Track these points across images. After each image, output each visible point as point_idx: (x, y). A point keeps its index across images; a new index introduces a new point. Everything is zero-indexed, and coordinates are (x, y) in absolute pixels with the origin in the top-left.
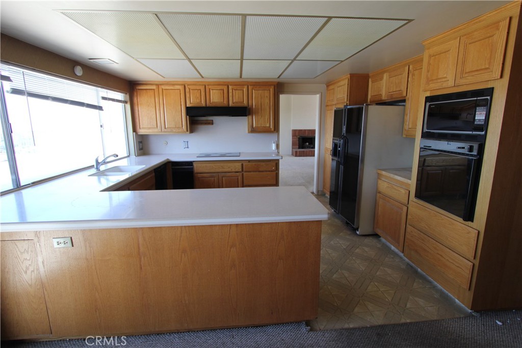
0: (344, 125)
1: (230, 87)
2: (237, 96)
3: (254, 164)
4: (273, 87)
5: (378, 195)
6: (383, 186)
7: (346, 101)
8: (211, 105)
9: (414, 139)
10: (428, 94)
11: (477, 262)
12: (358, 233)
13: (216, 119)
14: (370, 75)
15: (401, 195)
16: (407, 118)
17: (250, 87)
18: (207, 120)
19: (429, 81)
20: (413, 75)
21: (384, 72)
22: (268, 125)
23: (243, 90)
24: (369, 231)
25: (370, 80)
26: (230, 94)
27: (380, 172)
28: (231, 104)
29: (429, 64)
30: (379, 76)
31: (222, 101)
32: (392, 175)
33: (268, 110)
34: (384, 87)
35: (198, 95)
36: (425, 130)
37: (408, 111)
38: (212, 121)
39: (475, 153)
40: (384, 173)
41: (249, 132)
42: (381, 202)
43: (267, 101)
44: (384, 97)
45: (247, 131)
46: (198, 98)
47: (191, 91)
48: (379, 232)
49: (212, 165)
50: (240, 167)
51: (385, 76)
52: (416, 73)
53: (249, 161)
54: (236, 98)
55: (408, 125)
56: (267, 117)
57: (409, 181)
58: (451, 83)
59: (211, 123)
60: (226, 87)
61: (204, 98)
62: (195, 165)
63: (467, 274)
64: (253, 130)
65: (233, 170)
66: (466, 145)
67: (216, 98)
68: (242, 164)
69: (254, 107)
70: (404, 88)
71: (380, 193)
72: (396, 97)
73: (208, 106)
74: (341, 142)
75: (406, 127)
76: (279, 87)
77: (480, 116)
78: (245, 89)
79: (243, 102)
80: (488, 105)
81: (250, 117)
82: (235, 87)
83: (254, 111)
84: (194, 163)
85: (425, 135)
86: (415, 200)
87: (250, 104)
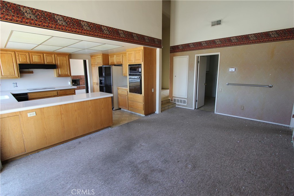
0: (104, 72)
1: (44, 55)
2: (49, 59)
3: (63, 91)
4: (68, 56)
5: (119, 95)
6: (120, 92)
7: (102, 63)
8: (33, 63)
9: (127, 76)
10: (129, 64)
11: (144, 103)
12: (114, 109)
13: (35, 70)
14: (109, 55)
15: (125, 93)
16: (124, 70)
17: (55, 55)
18: (29, 71)
19: (129, 60)
20: (124, 57)
21: (114, 55)
22: (67, 73)
23: (52, 57)
24: (117, 108)
25: (109, 56)
26: (45, 58)
27: (118, 87)
28: (46, 63)
29: (128, 56)
30: (113, 55)
31: (40, 61)
32: (122, 88)
33: (66, 66)
34: (115, 60)
35: (25, 58)
36: (129, 73)
37: (123, 68)
38: (33, 71)
39: (140, 78)
40: (119, 88)
41: (57, 77)
42: (120, 97)
43: (65, 62)
44: (115, 63)
45: (56, 77)
46: (25, 59)
47: (20, 55)
48: (120, 107)
49: (40, 94)
50: (57, 93)
51: (115, 56)
52: (125, 57)
53: (61, 90)
54: (48, 60)
55: (124, 72)
56: (66, 70)
57: (127, 88)
58: (134, 62)
59: (32, 72)
60: (42, 54)
61: (29, 59)
62: (29, 95)
63: (142, 107)
64: (59, 76)
65: (53, 95)
66: (138, 77)
67: (36, 59)
68: (57, 92)
69: (59, 64)
70: (121, 60)
71: (119, 94)
72: (119, 63)
73: (31, 63)
74: (103, 79)
75: (124, 73)
76: (70, 56)
77: (140, 70)
78: (53, 56)
79: (53, 62)
80: (141, 67)
81: (57, 69)
82: (47, 55)
83: (59, 66)
84: (28, 94)
85: (130, 75)
86: (129, 93)
87: (56, 63)
